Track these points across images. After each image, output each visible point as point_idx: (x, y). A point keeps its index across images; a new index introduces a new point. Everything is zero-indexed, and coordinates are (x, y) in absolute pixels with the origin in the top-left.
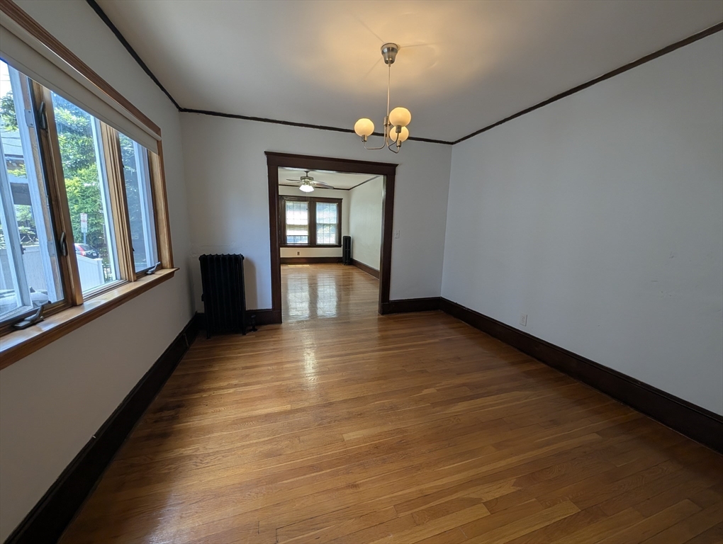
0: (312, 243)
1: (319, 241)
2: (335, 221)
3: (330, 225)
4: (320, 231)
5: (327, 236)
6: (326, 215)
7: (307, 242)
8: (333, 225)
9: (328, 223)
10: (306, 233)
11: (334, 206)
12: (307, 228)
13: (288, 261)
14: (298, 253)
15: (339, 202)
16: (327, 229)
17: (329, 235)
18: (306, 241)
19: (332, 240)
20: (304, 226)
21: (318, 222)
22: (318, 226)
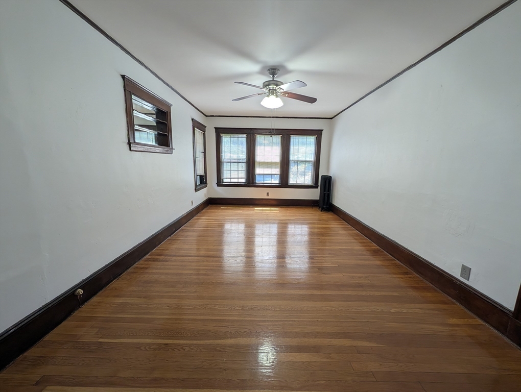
0: (284, 183)
1: (292, 181)
2: (312, 158)
3: (305, 162)
4: (293, 169)
5: (301, 175)
6: (302, 149)
7: (278, 182)
8: (309, 162)
9: (303, 159)
10: (277, 171)
11: (312, 139)
12: (279, 165)
13: (257, 202)
14: (268, 194)
15: (318, 133)
16: (302, 167)
17: (304, 174)
18: (276, 181)
19: (308, 180)
20: (276, 163)
21: (291, 158)
22: (291, 164)
